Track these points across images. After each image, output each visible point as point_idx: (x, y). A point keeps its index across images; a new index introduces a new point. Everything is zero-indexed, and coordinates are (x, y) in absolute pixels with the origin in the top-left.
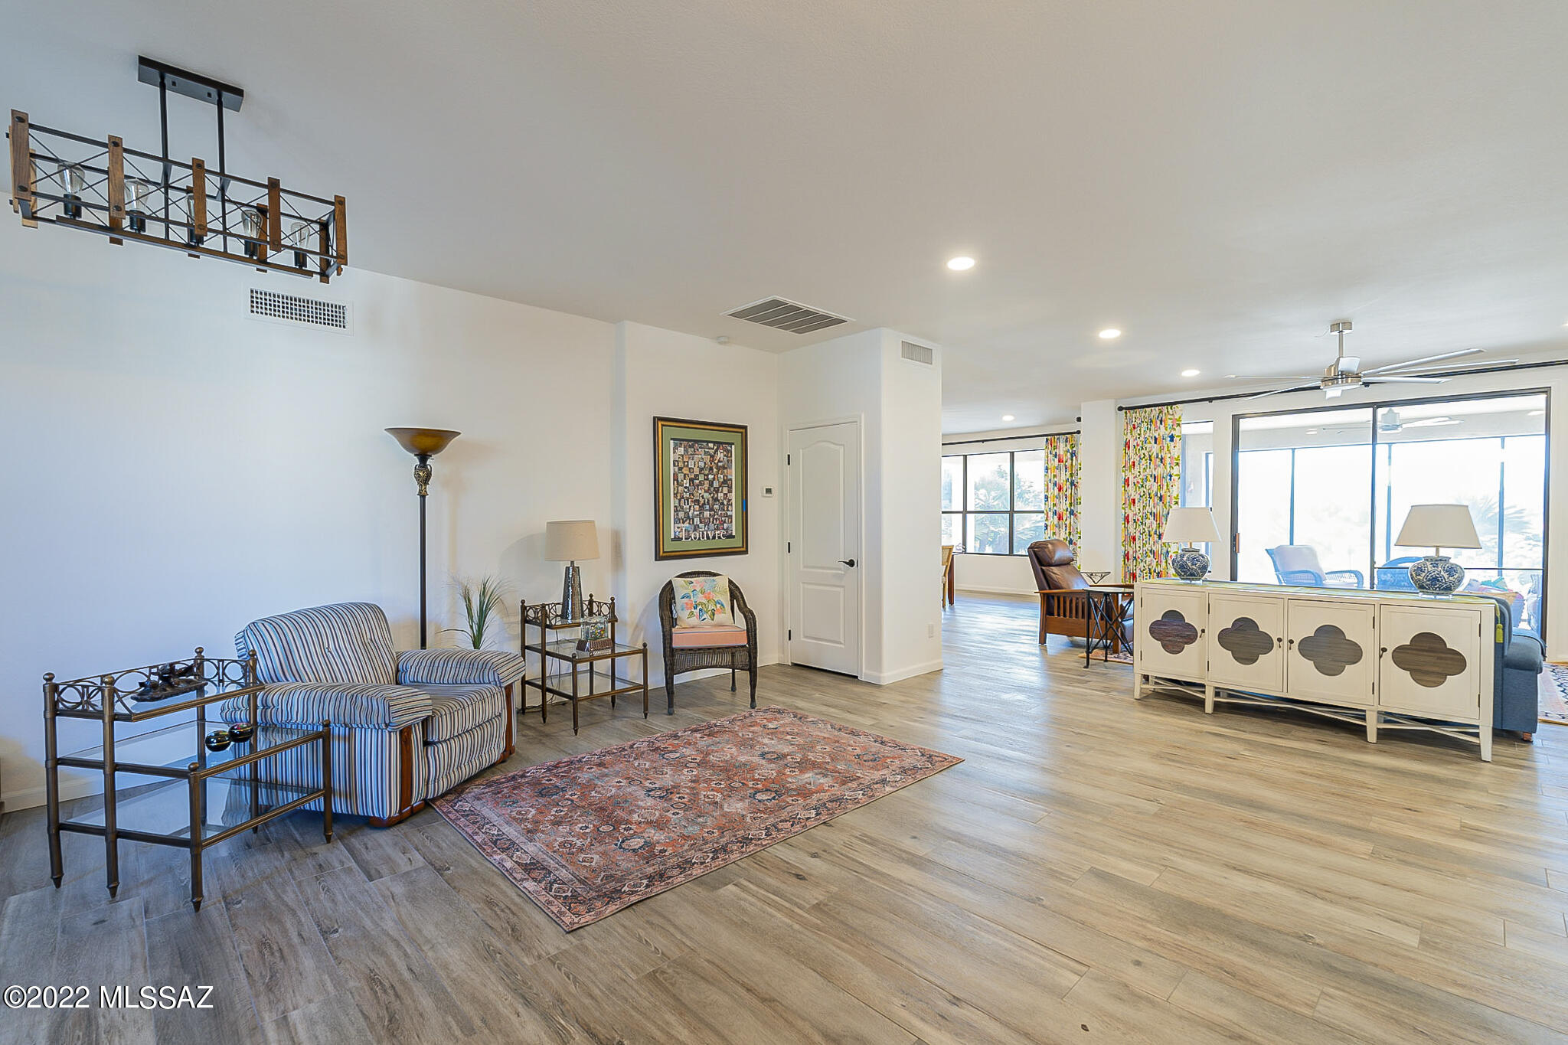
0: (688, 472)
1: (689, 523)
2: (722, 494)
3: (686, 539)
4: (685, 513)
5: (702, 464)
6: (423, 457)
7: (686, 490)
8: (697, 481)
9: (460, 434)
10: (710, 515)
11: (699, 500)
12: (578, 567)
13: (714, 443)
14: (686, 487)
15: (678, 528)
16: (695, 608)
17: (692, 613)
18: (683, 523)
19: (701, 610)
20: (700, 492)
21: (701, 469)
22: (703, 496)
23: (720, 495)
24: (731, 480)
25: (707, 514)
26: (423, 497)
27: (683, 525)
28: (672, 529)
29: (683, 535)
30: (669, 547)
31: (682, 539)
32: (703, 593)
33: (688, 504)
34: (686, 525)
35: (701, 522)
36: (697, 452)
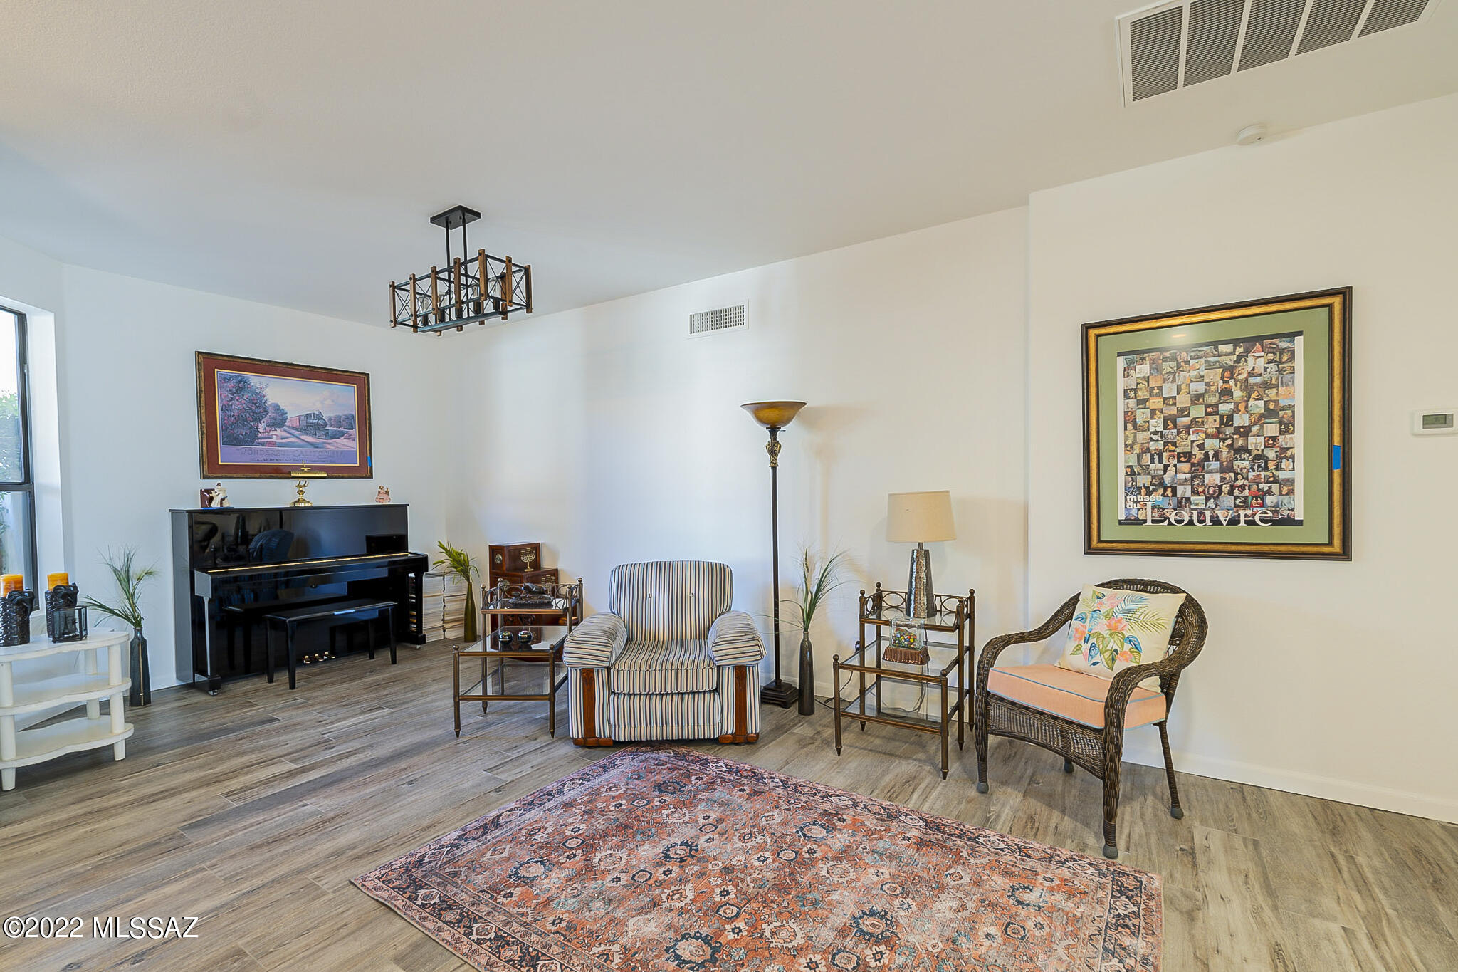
0: (1160, 405)
1: (1163, 495)
2: (1261, 439)
3: (1153, 521)
4: (1153, 477)
5: (1200, 388)
6: (773, 430)
7: (1155, 437)
8: (1186, 420)
9: (805, 404)
10: (1222, 479)
11: (1190, 453)
12: (928, 551)
13: (1236, 342)
14: (1155, 433)
15: (1137, 502)
16: (1086, 641)
17: (1079, 647)
18: (1149, 493)
19: (1093, 646)
20: (1193, 437)
21: (1197, 397)
22: (1201, 447)
23: (1255, 442)
24: (1291, 407)
25: (1212, 478)
26: (774, 469)
27: (1147, 498)
28: (1118, 504)
29: (1148, 514)
30: (1111, 532)
31: (1145, 521)
32: (1108, 617)
33: (1161, 461)
34: (1157, 497)
35: (1195, 492)
36: (1186, 367)
